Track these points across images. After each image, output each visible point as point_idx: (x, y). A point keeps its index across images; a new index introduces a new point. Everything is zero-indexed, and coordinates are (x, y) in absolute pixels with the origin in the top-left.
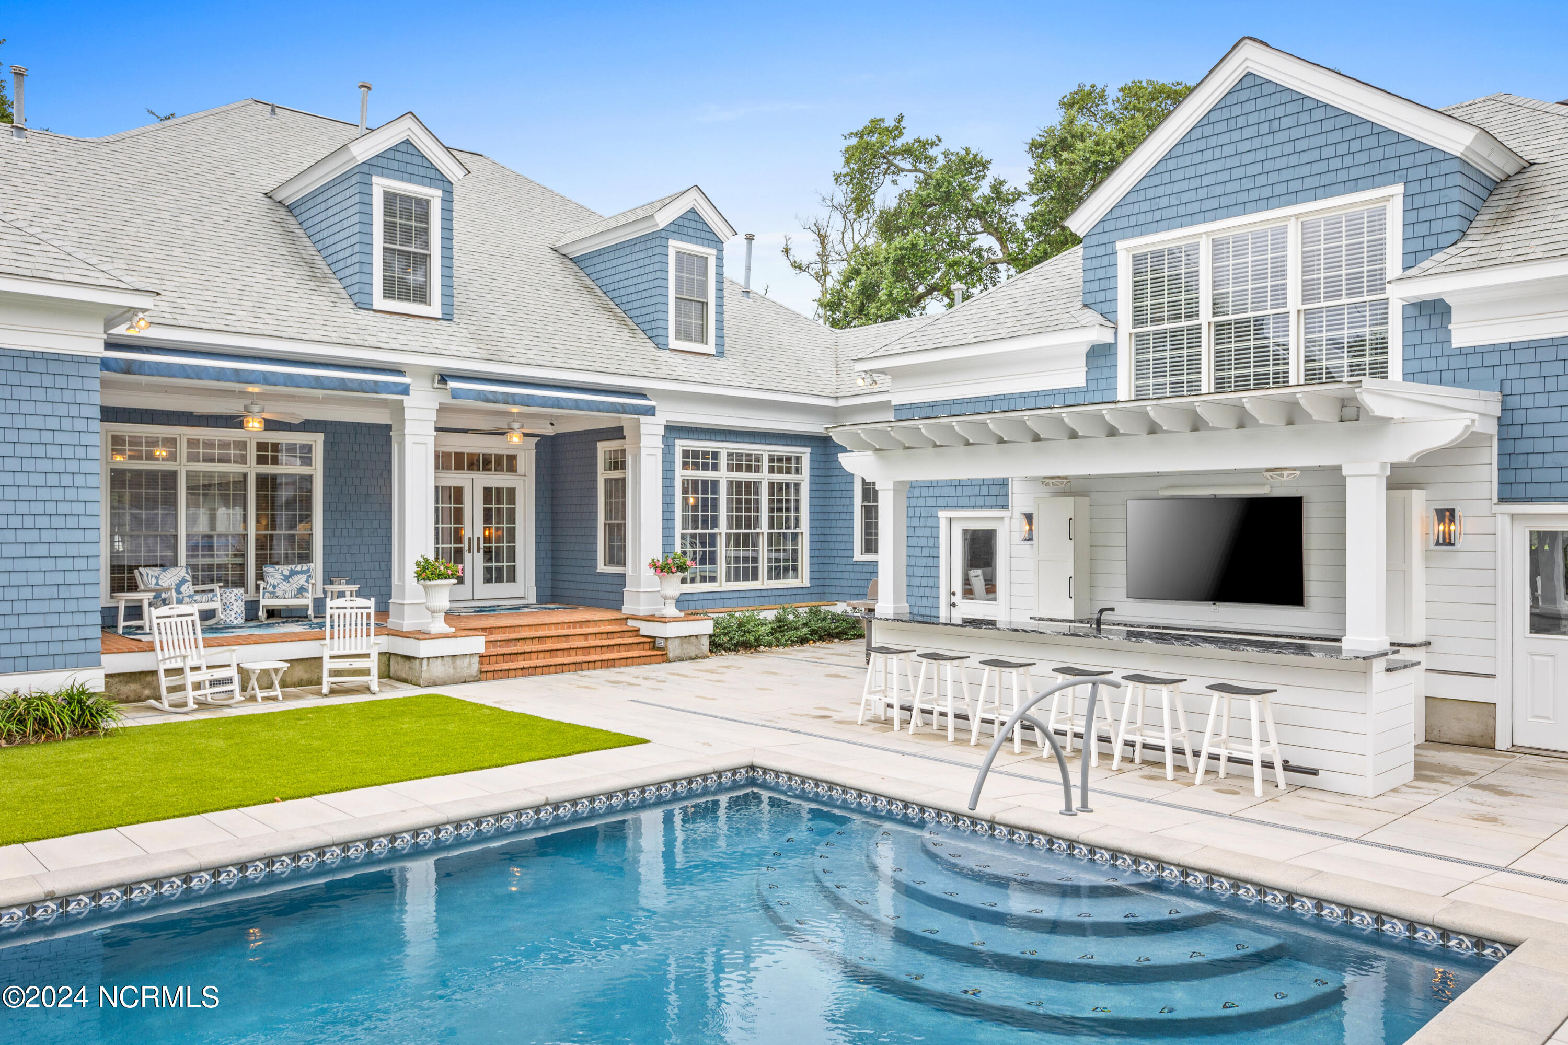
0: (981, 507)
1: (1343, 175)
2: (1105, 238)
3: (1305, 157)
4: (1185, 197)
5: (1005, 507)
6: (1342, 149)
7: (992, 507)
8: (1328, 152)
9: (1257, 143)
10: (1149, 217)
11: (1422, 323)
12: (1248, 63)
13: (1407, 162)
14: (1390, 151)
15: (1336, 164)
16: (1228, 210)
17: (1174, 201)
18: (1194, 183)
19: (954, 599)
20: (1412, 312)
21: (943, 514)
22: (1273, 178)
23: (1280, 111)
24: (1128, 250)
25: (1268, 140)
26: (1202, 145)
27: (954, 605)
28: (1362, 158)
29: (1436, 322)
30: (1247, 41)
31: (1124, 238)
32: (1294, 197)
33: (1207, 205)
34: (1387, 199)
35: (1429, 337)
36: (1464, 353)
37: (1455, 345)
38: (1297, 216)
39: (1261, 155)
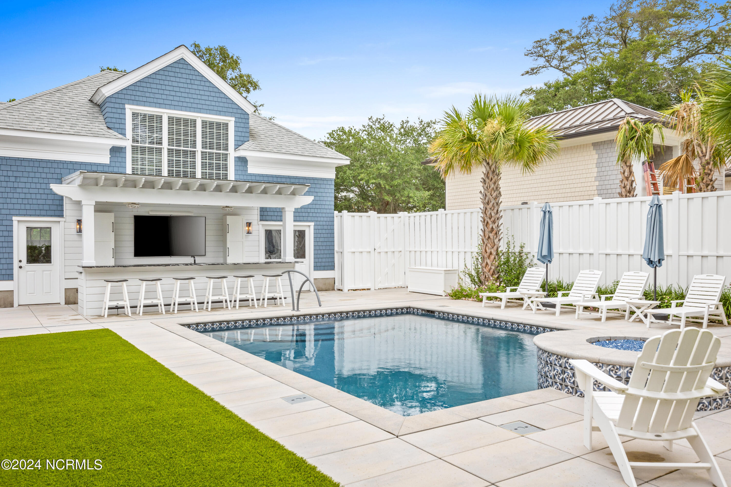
0: (44, 216)
1: (216, 108)
2: (119, 101)
3: (203, 97)
4: (157, 96)
5: (62, 216)
6: (216, 99)
7: (51, 216)
8: (211, 98)
9: (186, 86)
10: (141, 99)
11: (239, 164)
12: (183, 55)
13: (235, 111)
14: (230, 106)
15: (213, 103)
16: (175, 107)
17: (152, 95)
18: (161, 92)
19: (21, 264)
20: (237, 160)
21: (14, 218)
22: (192, 101)
23: (194, 77)
24: (131, 109)
25: (190, 86)
26: (164, 78)
27: (20, 267)
28: (221, 104)
29: (243, 164)
30: (183, 46)
31: (129, 104)
32: (200, 110)
33: (166, 102)
34: (230, 121)
35: (241, 168)
36: (251, 175)
37: (248, 172)
38: (201, 117)
39: (187, 90)
